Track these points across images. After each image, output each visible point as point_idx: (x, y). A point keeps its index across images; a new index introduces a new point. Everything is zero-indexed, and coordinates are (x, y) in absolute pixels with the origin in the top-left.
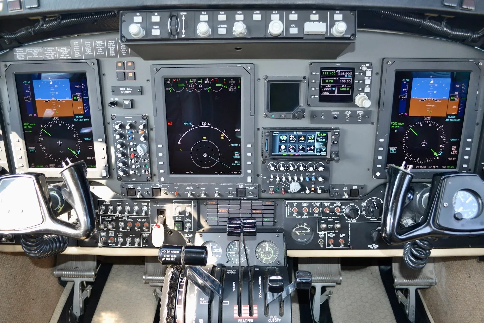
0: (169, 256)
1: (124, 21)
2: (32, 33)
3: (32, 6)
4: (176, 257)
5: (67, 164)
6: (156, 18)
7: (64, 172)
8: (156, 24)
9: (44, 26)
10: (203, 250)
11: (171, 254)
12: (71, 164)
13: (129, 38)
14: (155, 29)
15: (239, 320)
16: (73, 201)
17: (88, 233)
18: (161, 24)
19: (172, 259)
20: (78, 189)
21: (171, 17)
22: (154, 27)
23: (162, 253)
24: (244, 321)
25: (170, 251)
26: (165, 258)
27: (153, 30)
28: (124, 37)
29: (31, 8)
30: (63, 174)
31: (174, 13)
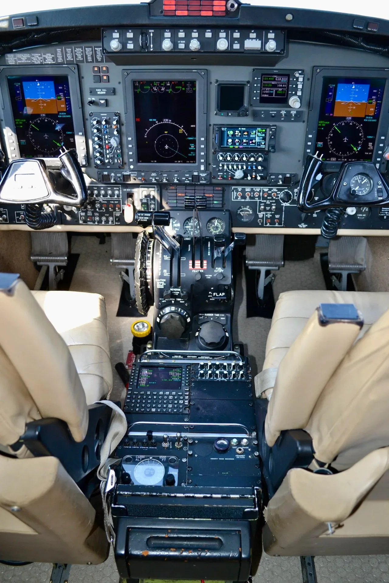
0: (143, 218)
1: (105, 37)
2: (26, 42)
3: (32, 24)
4: (148, 218)
5: (64, 151)
6: (130, 35)
7: (62, 157)
8: (130, 39)
9: (36, 36)
10: (167, 214)
11: (144, 216)
12: (66, 151)
13: (109, 51)
14: (130, 43)
15: (193, 271)
16: (71, 178)
17: (83, 201)
18: (134, 40)
19: (145, 220)
20: (74, 169)
21: (142, 34)
22: (129, 42)
23: (138, 216)
24: (196, 271)
25: (144, 215)
26: (140, 219)
27: (128, 45)
28: (106, 50)
29: (31, 26)
30: (62, 159)
31: (144, 31)
